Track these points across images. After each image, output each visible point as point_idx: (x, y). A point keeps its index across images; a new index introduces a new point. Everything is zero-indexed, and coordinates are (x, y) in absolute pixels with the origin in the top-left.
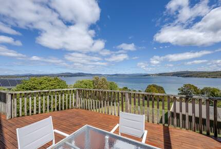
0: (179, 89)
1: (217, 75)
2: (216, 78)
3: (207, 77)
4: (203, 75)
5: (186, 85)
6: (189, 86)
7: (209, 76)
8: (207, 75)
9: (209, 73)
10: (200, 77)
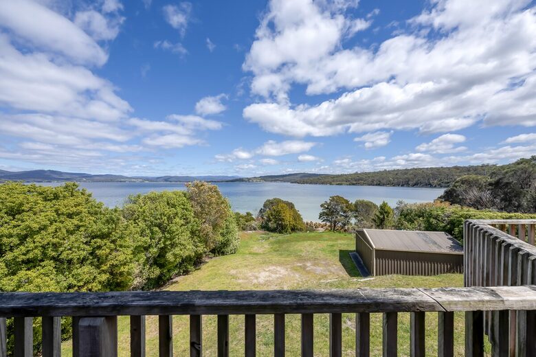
0: (322, 206)
1: (343, 181)
2: (341, 184)
3: (331, 184)
4: (327, 180)
5: (333, 198)
6: (337, 200)
7: (333, 181)
8: (330, 180)
9: (333, 177)
10: (322, 184)
